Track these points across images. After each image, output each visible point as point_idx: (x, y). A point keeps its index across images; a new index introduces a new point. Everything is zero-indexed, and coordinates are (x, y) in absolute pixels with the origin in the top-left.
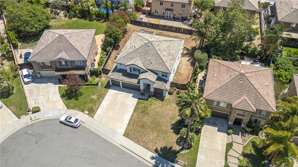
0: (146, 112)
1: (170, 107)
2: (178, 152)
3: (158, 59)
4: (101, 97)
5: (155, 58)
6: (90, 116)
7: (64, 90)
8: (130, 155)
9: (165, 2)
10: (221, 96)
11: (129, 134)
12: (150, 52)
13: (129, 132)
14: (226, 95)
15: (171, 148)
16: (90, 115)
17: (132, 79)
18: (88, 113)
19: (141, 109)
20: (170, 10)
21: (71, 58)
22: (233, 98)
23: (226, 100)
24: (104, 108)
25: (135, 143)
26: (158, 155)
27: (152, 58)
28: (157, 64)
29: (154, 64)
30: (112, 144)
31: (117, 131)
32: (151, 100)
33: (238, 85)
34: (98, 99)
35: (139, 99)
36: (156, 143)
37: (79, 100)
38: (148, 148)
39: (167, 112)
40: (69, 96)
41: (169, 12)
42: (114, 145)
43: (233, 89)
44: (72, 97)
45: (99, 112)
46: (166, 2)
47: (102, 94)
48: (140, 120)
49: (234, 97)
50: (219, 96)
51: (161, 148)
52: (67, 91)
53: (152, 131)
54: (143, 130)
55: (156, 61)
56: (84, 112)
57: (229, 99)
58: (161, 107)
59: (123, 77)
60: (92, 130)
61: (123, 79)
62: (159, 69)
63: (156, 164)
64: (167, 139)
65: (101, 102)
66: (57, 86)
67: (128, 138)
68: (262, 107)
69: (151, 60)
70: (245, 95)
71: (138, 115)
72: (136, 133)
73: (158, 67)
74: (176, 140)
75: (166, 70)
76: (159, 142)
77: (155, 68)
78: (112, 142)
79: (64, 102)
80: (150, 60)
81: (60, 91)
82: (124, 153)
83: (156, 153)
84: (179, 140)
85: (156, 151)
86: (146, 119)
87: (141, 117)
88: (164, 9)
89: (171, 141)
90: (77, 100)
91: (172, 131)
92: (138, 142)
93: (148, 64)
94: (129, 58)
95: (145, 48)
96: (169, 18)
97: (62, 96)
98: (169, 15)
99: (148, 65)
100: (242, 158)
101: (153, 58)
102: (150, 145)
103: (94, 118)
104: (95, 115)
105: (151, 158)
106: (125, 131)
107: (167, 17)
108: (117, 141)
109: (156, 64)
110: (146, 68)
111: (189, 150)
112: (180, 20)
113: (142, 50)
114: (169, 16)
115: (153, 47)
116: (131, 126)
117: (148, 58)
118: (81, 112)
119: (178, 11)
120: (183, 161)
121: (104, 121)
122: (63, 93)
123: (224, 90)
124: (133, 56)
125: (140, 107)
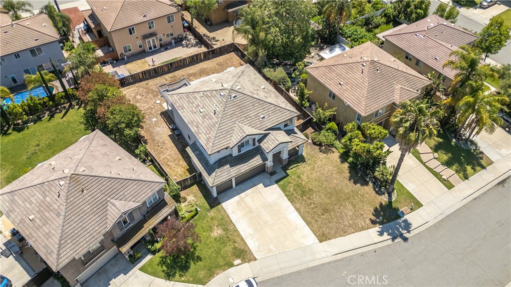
0: (306, 190)
1: (321, 161)
2: (390, 202)
3: (265, 106)
4: (226, 223)
5: (260, 109)
6: (249, 261)
7: (158, 265)
8: (358, 254)
9: (137, 26)
10: (377, 101)
11: (324, 234)
12: (245, 104)
13: (321, 231)
14: (381, 96)
15: (381, 205)
16: (247, 261)
17: (251, 161)
18: (242, 261)
19: (297, 193)
20: (152, 36)
21: (137, 201)
22: (389, 95)
23: (386, 102)
24: (251, 233)
25: (343, 237)
26: (380, 225)
27: (256, 110)
28: (272, 114)
29: (268, 116)
30: (323, 264)
31: (307, 244)
32: (292, 172)
33: (379, 77)
34: (226, 230)
35: (277, 182)
36: (362, 215)
37: (202, 256)
38: (362, 227)
39: (326, 170)
40: (179, 267)
41: (151, 40)
42: (329, 263)
43: (379, 84)
44: (185, 263)
45: (252, 244)
46: (139, 25)
47: (222, 219)
48: (313, 206)
49: (388, 93)
50: (375, 102)
51: (374, 215)
52: (164, 263)
53: (341, 205)
54: (332, 213)
55: (266, 111)
56: (235, 264)
57: (387, 99)
58: (314, 170)
59: (235, 169)
60: (279, 274)
61: (238, 170)
62: (281, 119)
63: (391, 236)
64: (365, 199)
65: (236, 231)
66: (136, 271)
67: (329, 239)
68: (419, 85)
69: (259, 115)
70: (395, 82)
71: (303, 202)
72: (330, 225)
73: (277, 117)
74: (374, 192)
75: (291, 114)
76: (363, 210)
77: (274, 122)
78: (321, 263)
79: (183, 282)
80: (256, 116)
81: (154, 274)
82: (350, 259)
83: (376, 224)
84: (377, 189)
85: (374, 222)
86: (316, 198)
87: (309, 201)
88: (140, 38)
89: (371, 197)
90: (199, 259)
91: (358, 185)
92: (345, 233)
93: (260, 122)
94: (224, 132)
95: (233, 104)
96: (153, 49)
97: (169, 276)
98: (152, 44)
99: (262, 124)
100: (436, 155)
101: (258, 109)
102: (361, 223)
103: (257, 258)
104: (254, 253)
105: (379, 235)
106: (315, 235)
107: (150, 48)
108: (324, 255)
109: (270, 115)
110: (263, 129)
111: (395, 191)
112: (173, 44)
113: (232, 109)
114: (152, 47)
115: (242, 95)
116: (313, 221)
117: (252, 114)
118: (229, 268)
119: (164, 32)
120: (405, 206)
121: (274, 249)
122: (163, 271)
123: (373, 93)
124: (228, 125)
125: (291, 190)
